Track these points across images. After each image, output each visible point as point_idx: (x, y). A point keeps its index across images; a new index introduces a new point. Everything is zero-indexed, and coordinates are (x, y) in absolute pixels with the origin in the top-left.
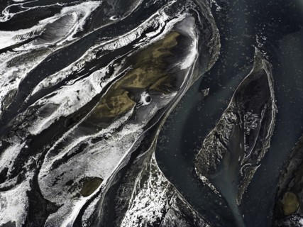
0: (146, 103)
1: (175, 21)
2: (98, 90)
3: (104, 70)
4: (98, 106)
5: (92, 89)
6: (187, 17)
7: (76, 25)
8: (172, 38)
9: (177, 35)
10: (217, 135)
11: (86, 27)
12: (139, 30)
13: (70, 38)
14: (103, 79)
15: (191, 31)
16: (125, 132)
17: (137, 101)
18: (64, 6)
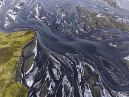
0: (99, 84)
1: (81, 65)
2: (90, 91)
3: (85, 87)
4: (95, 94)
5: (89, 92)
6: (81, 62)
7: (69, 84)
8: (85, 68)
9: (85, 67)
10: (113, 76)
11: (71, 82)
12: (79, 73)
13: (72, 88)
14: (88, 88)
15: (85, 64)
16: (104, 93)
17: (97, 85)
18: (61, 83)
